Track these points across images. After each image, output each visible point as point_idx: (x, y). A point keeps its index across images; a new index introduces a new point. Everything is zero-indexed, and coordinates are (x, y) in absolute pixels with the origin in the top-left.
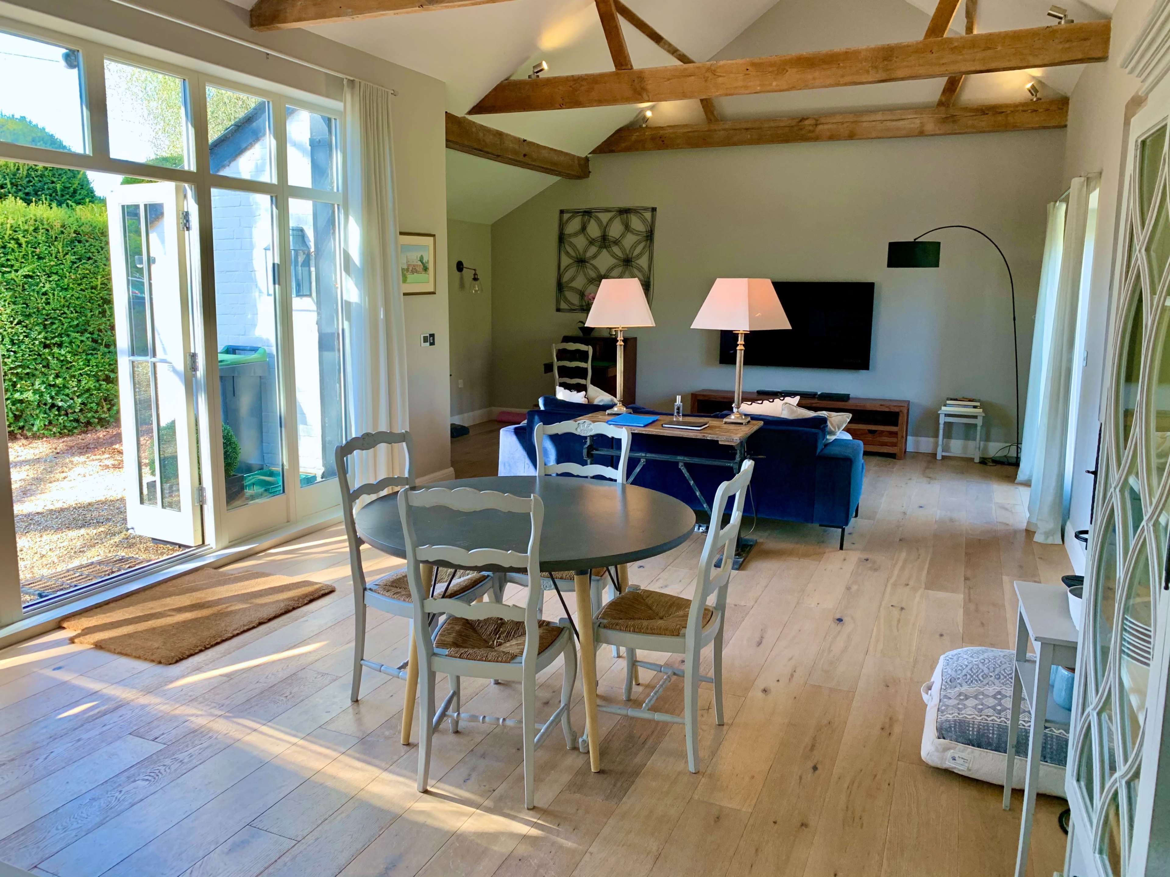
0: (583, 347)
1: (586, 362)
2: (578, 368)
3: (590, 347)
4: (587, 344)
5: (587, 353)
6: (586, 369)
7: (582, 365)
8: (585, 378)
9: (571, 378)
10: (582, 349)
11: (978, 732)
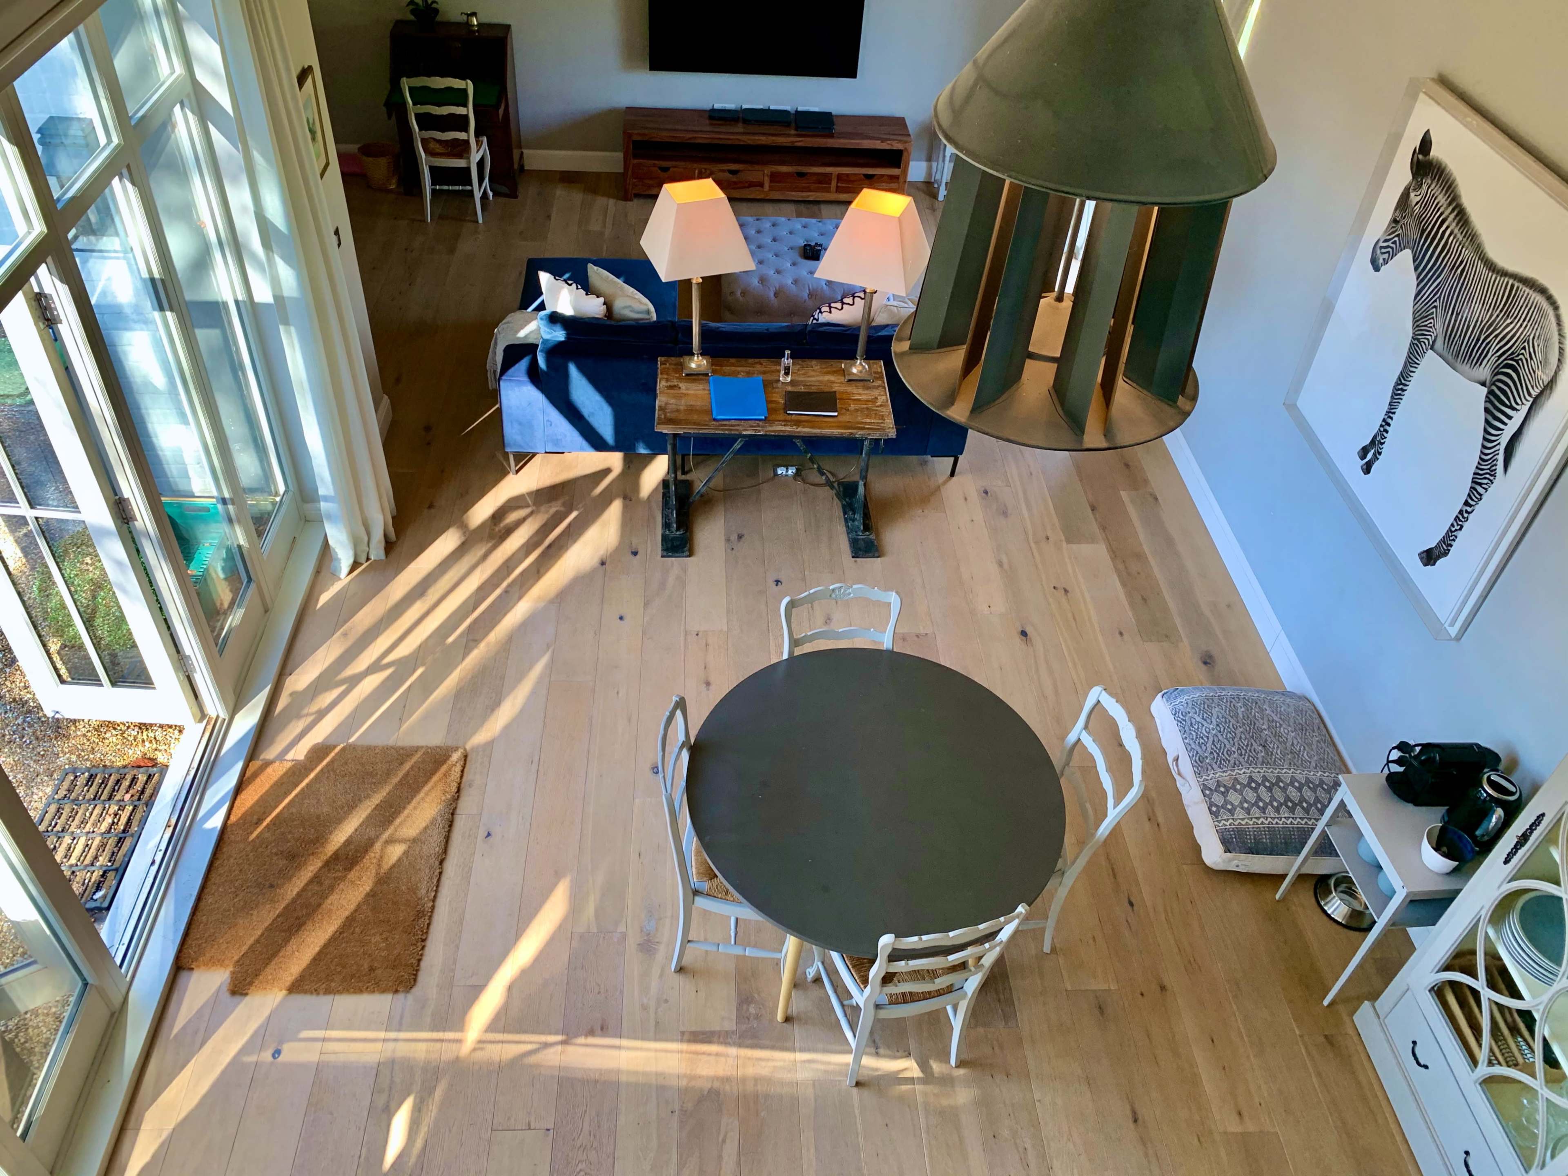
0: (457, 83)
1: (465, 105)
2: (452, 116)
3: (469, 82)
4: (463, 78)
5: (465, 91)
6: (466, 118)
7: (461, 110)
8: (466, 129)
9: (443, 131)
10: (456, 86)
11: (1255, 839)
